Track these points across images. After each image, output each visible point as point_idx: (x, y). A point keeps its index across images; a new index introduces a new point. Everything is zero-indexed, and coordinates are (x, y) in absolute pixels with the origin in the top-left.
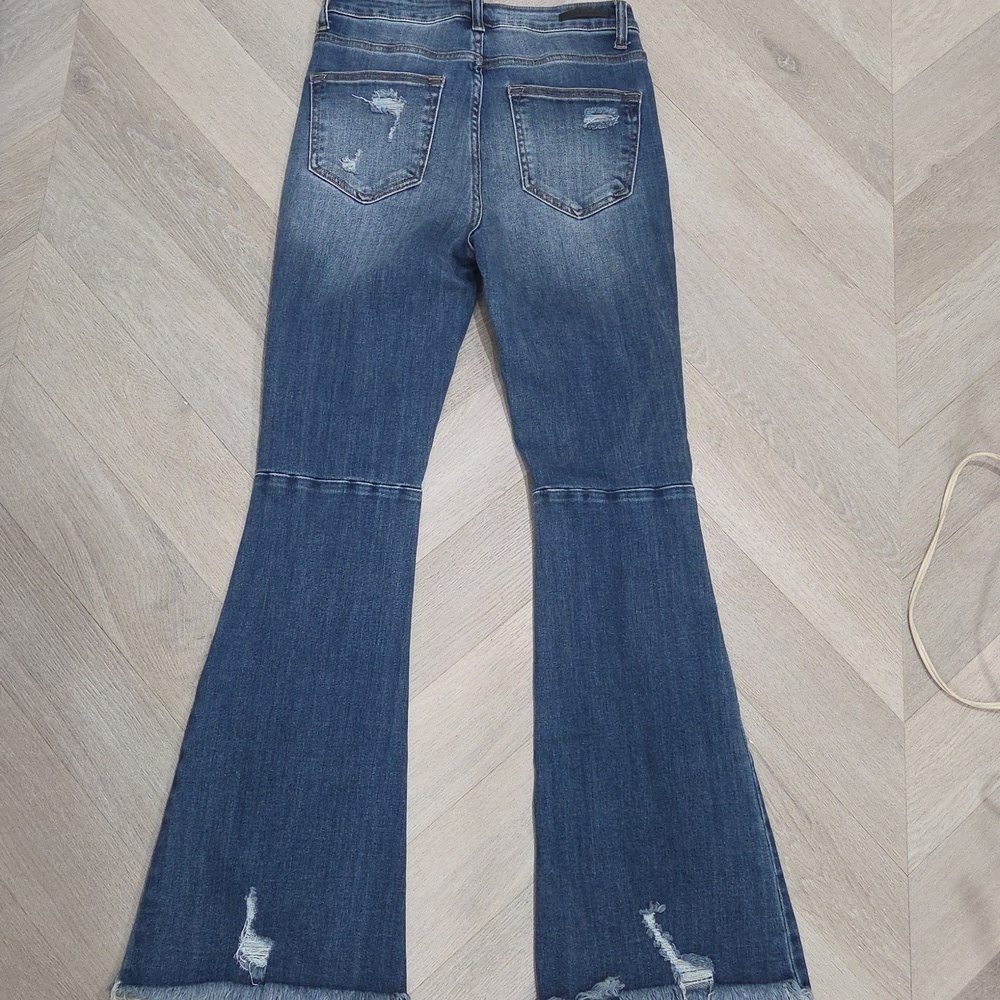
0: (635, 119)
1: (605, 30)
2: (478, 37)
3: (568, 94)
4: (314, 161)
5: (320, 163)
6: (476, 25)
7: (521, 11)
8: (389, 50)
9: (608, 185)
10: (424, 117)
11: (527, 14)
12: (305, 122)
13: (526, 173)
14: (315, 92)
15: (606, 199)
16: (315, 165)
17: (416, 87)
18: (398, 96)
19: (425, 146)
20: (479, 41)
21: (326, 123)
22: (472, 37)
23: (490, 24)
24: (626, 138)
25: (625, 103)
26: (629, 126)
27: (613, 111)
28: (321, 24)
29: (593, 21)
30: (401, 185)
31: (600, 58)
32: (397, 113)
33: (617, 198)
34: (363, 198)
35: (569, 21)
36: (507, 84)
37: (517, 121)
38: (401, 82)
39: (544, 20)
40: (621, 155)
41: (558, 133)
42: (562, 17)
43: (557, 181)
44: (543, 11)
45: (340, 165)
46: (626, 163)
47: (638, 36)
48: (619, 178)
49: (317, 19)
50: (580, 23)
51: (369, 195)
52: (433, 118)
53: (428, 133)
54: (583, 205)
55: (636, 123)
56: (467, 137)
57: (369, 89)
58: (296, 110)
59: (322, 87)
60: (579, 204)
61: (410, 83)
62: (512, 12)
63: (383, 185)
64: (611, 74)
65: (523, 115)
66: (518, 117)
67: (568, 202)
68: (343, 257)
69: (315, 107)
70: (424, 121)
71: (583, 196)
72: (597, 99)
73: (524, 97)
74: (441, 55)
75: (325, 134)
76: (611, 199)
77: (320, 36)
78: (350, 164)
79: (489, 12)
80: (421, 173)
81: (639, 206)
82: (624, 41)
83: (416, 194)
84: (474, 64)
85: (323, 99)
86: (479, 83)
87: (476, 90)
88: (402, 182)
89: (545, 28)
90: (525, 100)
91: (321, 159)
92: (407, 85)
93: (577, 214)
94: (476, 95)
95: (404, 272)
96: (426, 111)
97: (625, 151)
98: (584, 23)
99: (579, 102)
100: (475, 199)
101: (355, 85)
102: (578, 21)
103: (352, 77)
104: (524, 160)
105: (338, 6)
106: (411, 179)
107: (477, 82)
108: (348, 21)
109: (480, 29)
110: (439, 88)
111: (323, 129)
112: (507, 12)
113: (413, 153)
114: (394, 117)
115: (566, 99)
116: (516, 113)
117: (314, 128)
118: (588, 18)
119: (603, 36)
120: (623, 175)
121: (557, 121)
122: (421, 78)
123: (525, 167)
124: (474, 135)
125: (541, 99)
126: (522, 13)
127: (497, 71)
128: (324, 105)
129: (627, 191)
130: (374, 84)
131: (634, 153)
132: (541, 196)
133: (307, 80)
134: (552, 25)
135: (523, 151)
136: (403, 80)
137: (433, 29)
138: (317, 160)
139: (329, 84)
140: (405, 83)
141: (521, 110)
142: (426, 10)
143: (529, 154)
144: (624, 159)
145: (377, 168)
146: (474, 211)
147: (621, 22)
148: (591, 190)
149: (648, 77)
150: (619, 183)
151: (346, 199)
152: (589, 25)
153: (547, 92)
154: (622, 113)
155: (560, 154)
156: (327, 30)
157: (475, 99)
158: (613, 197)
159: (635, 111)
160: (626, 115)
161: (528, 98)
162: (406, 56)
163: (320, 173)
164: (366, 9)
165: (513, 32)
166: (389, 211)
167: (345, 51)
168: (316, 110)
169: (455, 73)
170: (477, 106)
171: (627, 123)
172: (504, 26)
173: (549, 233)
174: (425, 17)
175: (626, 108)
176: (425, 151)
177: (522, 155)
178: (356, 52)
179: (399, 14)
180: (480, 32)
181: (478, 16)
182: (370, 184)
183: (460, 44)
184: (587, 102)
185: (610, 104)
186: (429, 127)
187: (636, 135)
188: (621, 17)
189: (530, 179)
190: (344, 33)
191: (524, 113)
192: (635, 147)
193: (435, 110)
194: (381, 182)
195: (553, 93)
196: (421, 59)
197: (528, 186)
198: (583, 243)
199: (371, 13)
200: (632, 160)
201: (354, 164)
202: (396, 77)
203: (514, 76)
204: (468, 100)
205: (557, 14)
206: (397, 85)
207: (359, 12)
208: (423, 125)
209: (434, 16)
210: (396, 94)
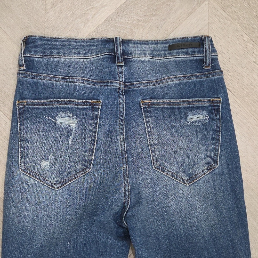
0: (218, 117)
1: (197, 57)
2: (120, 70)
3: (178, 103)
4: (23, 165)
5: (27, 166)
6: (119, 62)
7: (145, 44)
8: (65, 80)
9: (204, 161)
10: (90, 128)
11: (149, 46)
12: (15, 135)
13: (155, 158)
14: (20, 114)
15: (203, 171)
16: (23, 168)
17: (84, 109)
18: (73, 116)
19: (92, 148)
20: (121, 73)
21: (28, 136)
22: (117, 70)
23: (126, 58)
24: (213, 130)
25: (211, 106)
26: (215, 122)
27: (205, 113)
28: (20, 66)
29: (190, 50)
30: (79, 175)
31: (195, 76)
32: (73, 127)
33: (210, 169)
34: (56, 187)
35: (175, 51)
36: (140, 99)
37: (147, 122)
38: (74, 106)
39: (159, 50)
40: (211, 142)
41: (172, 128)
42: (171, 48)
43: (172, 160)
44: (158, 44)
45: (40, 165)
46: (214, 146)
47: (217, 59)
48: (210, 157)
49: (17, 64)
50: (182, 52)
51: (59, 183)
52: (96, 128)
53: (93, 138)
54: (189, 175)
55: (219, 119)
56: (117, 139)
57: (54, 112)
58: (9, 123)
59: (24, 110)
60: (187, 175)
61: (80, 107)
62: (139, 46)
63: (67, 175)
64: (202, 86)
65: (150, 119)
66: (147, 120)
67: (181, 175)
68: (45, 225)
69: (20, 125)
70: (90, 131)
71: (189, 169)
72: (195, 106)
73: (150, 107)
74: (98, 83)
75: (28, 144)
76: (206, 171)
77: (20, 74)
78: (46, 164)
79: (125, 47)
80: (90, 164)
81: (223, 174)
82: (209, 64)
83: (89, 178)
84: (119, 89)
85: (25, 118)
86: (122, 102)
87: (122, 106)
88: (79, 172)
89: (160, 56)
90: (151, 109)
91: (27, 162)
92: (78, 108)
93: (187, 182)
94: (122, 110)
95: (84, 243)
96: (91, 124)
97: (213, 139)
98: (184, 52)
99: (184, 108)
100: (125, 185)
101: (45, 109)
102: (180, 51)
103: (43, 103)
104: (153, 149)
105: (30, 52)
106: (84, 169)
107: (121, 101)
108: (37, 61)
109: (121, 64)
110: (98, 108)
111: (26, 140)
112: (135, 46)
113: (85, 152)
114: (71, 130)
115: (176, 106)
116: (146, 117)
117: (21, 140)
118: (187, 48)
119: (196, 60)
120: (212, 155)
121: (171, 121)
122: (87, 102)
123: (154, 154)
124: (122, 136)
125: (161, 107)
126: (146, 46)
127: (133, 91)
128: (26, 124)
129: (215, 165)
130: (58, 108)
131: (218, 140)
132: (164, 172)
133: (14, 105)
134: (165, 54)
135: (152, 143)
136: (75, 105)
137: (91, 63)
138: (24, 164)
139: (29, 108)
140: (77, 106)
141: (149, 115)
142: (86, 48)
143: (155, 144)
144: (213, 144)
145: (63, 164)
146: (125, 194)
147: (208, 52)
148: (194, 165)
149: (224, 87)
150: (211, 160)
151: (45, 188)
152: (187, 53)
153: (164, 103)
154: (210, 113)
155: (174, 143)
156: (24, 70)
157: (121, 112)
158: (207, 169)
159: (218, 111)
160: (212, 114)
161: (153, 107)
162: (76, 86)
163: (27, 172)
164: (48, 51)
165: (141, 61)
166: (73, 192)
167: (37, 83)
168: (21, 127)
169: (108, 97)
170: (122, 116)
171: (213, 119)
172: (135, 57)
173: (170, 196)
174: (86, 54)
175: (212, 109)
176: (92, 150)
177: (151, 145)
178: (44, 83)
179: (70, 53)
180: (121, 66)
181: (119, 54)
182: (59, 176)
183: (110, 75)
184: (188, 107)
185: (203, 108)
186: (94, 134)
187: (219, 128)
188: (207, 48)
189: (157, 161)
190: (36, 70)
191: (151, 116)
192: (219, 136)
193: (97, 123)
194: (66, 173)
195: (169, 103)
196: (86, 87)
197: (156, 166)
198: (191, 202)
199: (51, 54)
200: (217, 144)
201: (48, 164)
202: (70, 103)
203: (144, 94)
204: (116, 113)
205: (167, 45)
206: (71, 108)
207: (44, 54)
208: (90, 134)
209: (91, 53)
210: (71, 115)
